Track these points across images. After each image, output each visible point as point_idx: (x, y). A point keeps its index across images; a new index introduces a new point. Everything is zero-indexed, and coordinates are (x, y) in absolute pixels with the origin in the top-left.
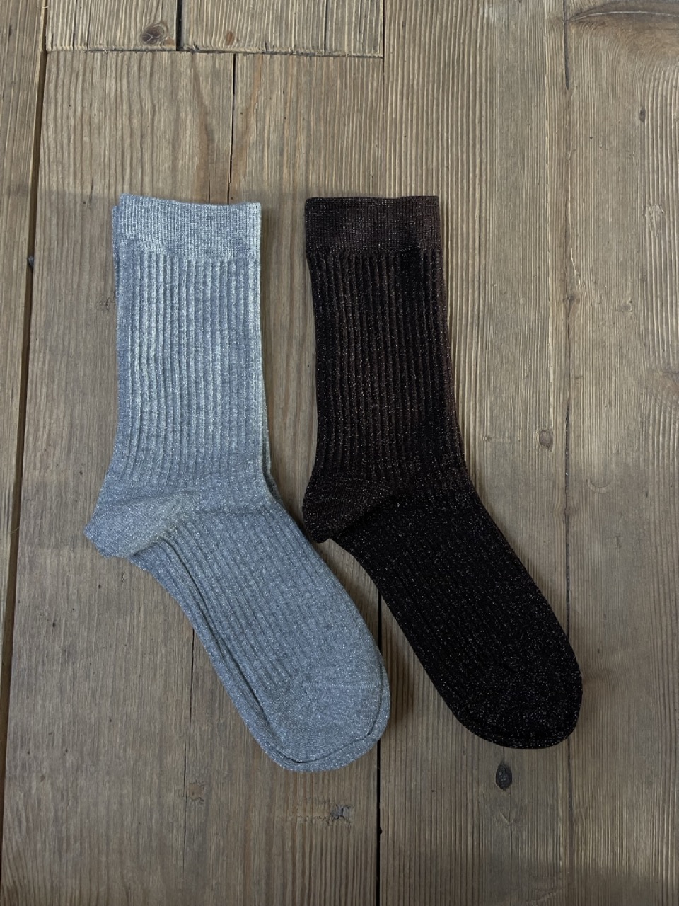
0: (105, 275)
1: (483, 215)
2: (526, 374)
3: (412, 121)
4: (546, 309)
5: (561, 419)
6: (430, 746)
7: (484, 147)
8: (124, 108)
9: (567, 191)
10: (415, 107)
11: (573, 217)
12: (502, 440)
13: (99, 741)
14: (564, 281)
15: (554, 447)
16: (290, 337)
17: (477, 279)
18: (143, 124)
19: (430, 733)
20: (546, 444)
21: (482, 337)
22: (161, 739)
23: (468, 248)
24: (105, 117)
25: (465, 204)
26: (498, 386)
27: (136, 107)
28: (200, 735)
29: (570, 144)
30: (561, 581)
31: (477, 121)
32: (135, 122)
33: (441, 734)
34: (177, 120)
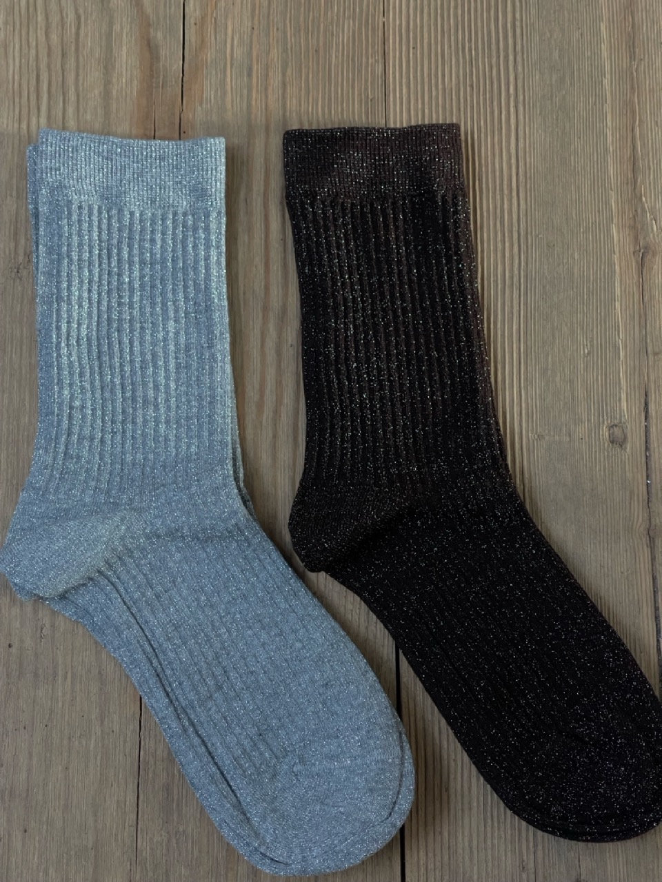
0: (16, 234)
1: (521, 145)
2: (586, 351)
3: (422, 27)
4: (612, 265)
5: (637, 408)
6: (475, 861)
7: (519, 59)
8: (39, 19)
9: (633, 112)
10: (426, 11)
11: (643, 145)
12: (557, 438)
13: (9, 860)
14: (633, 227)
15: (629, 446)
16: (265, 309)
17: (515, 229)
18: (65, 39)
19: (475, 843)
20: (618, 442)
21: (526, 304)
22: (95, 856)
23: (502, 190)
24: (14, 30)
25: (496, 133)
26: (550, 366)
27: (55, 20)
28: (152, 849)
29: (634, 53)
30: (648, 625)
31: (509, 25)
32: (54, 38)
33: (489, 843)
34: (109, 34)
